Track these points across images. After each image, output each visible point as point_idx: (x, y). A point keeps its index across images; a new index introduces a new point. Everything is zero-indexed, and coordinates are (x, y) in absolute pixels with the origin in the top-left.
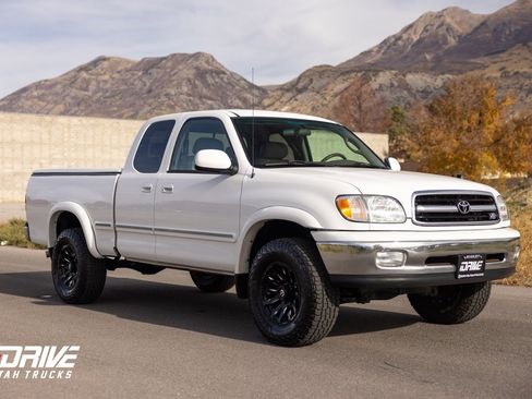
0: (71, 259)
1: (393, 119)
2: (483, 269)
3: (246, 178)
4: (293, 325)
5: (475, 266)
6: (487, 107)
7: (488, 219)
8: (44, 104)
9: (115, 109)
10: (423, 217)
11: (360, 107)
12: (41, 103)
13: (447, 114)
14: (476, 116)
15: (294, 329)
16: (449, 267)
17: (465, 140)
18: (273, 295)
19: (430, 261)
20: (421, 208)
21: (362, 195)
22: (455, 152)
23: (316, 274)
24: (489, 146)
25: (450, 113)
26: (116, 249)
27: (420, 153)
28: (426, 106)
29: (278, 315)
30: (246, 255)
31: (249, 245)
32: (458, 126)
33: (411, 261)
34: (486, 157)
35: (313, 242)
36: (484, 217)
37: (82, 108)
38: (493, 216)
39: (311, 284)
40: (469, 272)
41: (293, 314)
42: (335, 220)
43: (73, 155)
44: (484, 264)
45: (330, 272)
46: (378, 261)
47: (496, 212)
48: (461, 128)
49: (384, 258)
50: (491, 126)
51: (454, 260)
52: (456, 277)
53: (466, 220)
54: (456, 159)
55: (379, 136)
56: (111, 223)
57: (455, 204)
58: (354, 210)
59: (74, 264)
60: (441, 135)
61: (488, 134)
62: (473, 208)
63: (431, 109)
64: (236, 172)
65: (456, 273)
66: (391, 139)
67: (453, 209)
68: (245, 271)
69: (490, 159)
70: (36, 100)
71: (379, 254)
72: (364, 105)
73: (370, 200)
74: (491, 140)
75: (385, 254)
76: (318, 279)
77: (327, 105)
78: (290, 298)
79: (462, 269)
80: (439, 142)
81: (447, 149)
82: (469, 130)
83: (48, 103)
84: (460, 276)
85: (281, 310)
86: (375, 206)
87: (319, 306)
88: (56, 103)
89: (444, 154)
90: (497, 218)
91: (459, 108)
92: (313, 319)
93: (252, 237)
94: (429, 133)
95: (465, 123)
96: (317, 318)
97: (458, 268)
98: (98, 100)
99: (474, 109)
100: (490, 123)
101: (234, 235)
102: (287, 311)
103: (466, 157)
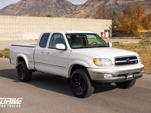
0: (22, 69)
1: (113, 15)
2: (133, 77)
3: (69, 52)
4: (82, 93)
5: (131, 76)
6: (140, 11)
7: (135, 63)
8: (13, 11)
9: (34, 12)
10: (117, 64)
11: (104, 12)
12: (12, 10)
13: (129, 14)
14: (137, 14)
15: (83, 94)
16: (124, 77)
17: (134, 21)
18: (77, 84)
19: (119, 76)
20: (117, 62)
21: (100, 59)
22: (131, 25)
23: (88, 79)
24: (141, 23)
25: (129, 13)
26: (34, 68)
27: (121, 25)
28: (123, 11)
29: (78, 89)
30: (70, 73)
31: (70, 70)
32: (132, 17)
33: (113, 76)
34: (140, 26)
35: (87, 71)
36: (134, 63)
37: (24, 12)
38: (136, 62)
39: (87, 82)
40: (129, 78)
41: (82, 90)
42: (93, 65)
43: (22, 27)
44: (133, 76)
45: (92, 79)
46: (105, 76)
47: (137, 61)
48: (133, 18)
49: (106, 75)
50: (141, 17)
51: (125, 75)
52: (126, 80)
53: (129, 64)
54: (131, 27)
55: (109, 20)
56: (33, 61)
57: (126, 60)
58: (98, 63)
59: (23, 71)
60: (127, 20)
61: (140, 19)
62: (131, 60)
63: (124, 12)
64: (67, 50)
65: (126, 78)
66: (112, 21)
67: (125, 61)
68: (69, 77)
69: (141, 27)
70: (11, 10)
71: (105, 75)
72: (105, 11)
73: (102, 60)
74: (141, 21)
75: (107, 75)
76: (89, 81)
77: (94, 10)
78: (81, 85)
79: (127, 77)
80: (126, 22)
81: (129, 24)
82: (135, 18)
83: (14, 10)
84: (127, 79)
85: (79, 88)
86: (104, 61)
87: (89, 88)
88: (16, 10)
89: (128, 25)
90: (137, 63)
91: (132, 12)
92: (88, 91)
93: (71, 68)
94: (123, 19)
95: (134, 16)
96: (89, 91)
97: (126, 77)
98: (29, 9)
99: (136, 12)
100: (141, 16)
101: (66, 67)
102: (81, 89)
103: (134, 26)
